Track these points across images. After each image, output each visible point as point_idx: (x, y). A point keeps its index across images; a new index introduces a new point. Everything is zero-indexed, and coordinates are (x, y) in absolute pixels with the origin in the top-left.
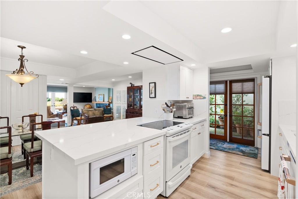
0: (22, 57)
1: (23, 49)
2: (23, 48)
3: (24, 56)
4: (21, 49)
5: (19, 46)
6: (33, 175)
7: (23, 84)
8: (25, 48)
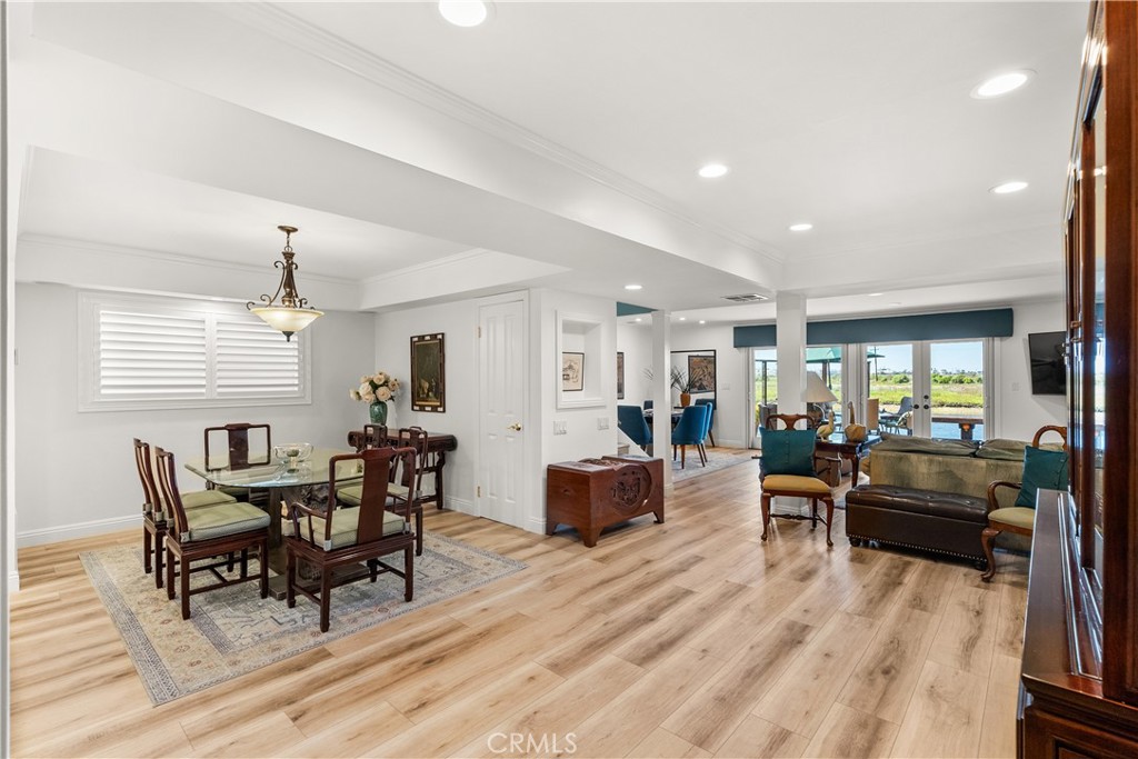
0: (289, 256)
1: (292, 234)
2: (289, 231)
3: (293, 255)
4: (285, 234)
5: (281, 228)
6: (329, 624)
7: (292, 333)
8: (295, 230)
